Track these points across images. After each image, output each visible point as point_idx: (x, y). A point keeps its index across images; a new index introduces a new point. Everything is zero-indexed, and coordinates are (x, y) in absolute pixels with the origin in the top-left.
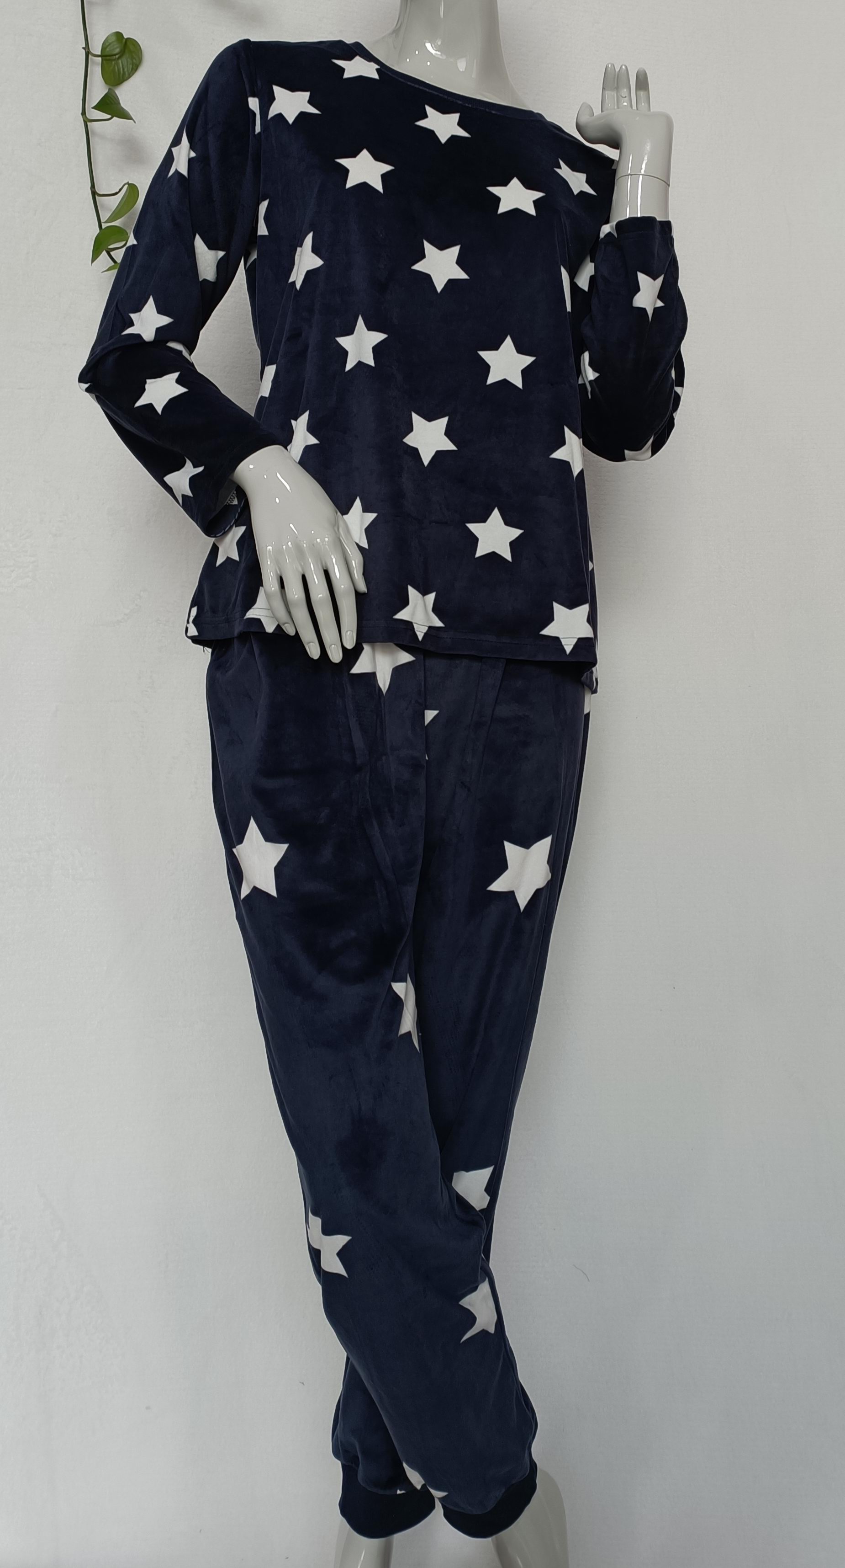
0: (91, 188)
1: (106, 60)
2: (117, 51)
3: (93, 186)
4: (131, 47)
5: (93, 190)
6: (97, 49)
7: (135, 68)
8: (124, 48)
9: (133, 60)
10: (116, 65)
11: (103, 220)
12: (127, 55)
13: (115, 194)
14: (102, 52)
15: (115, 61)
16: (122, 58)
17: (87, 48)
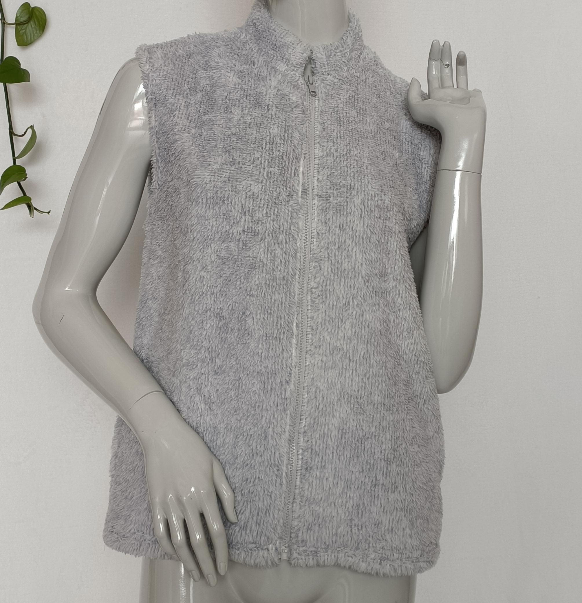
0: (9, 129)
1: (19, 26)
2: (26, 18)
3: (11, 128)
4: (37, 13)
5: (11, 130)
6: (11, 19)
7: (41, 32)
8: (32, 16)
9: (41, 23)
10: (28, 30)
11: (16, 156)
12: (36, 20)
13: (23, 135)
14: (16, 20)
15: (26, 25)
16: (32, 22)
17: (3, 19)
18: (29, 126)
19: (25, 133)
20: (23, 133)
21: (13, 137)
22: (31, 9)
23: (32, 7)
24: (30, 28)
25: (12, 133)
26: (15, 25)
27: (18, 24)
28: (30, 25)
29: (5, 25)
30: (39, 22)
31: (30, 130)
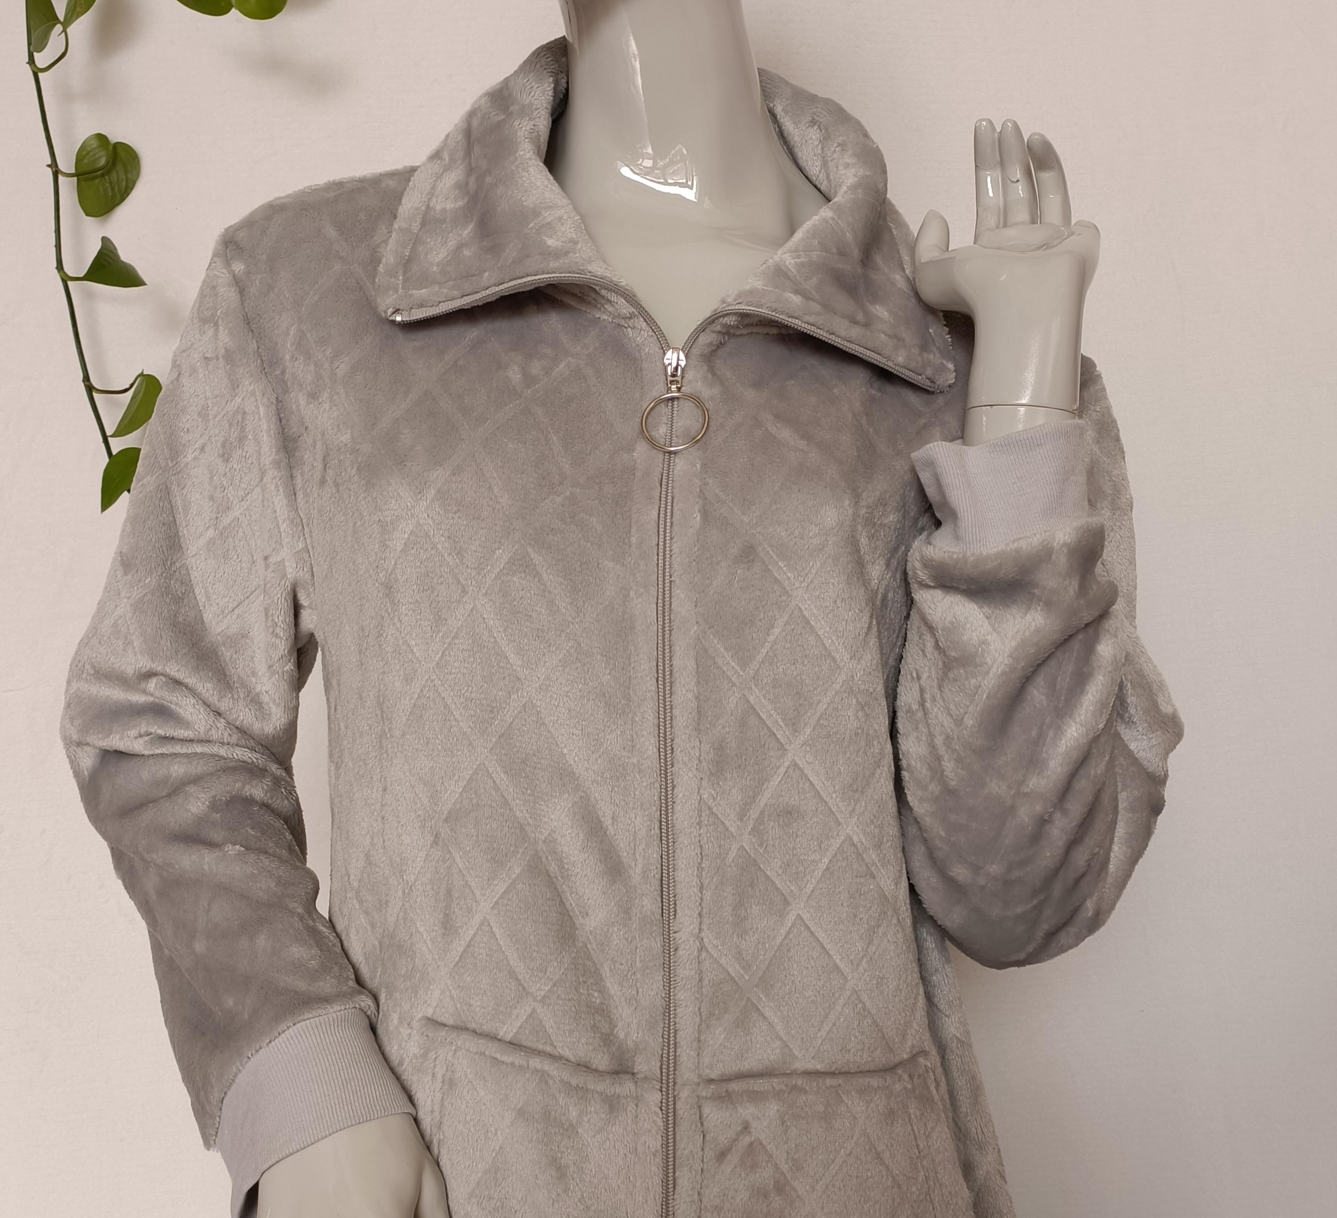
0: (84, 381)
1: (85, 179)
2: (100, 163)
3: (86, 378)
5: (87, 382)
6: (69, 164)
11: (109, 432)
13: (125, 391)
17: (54, 165)
18: (140, 372)
20: (128, 386)
21: (95, 395)
22: (110, 145)
23: (112, 139)
24: (112, 181)
25: (90, 389)
26: (76, 177)
27: (84, 174)
28: (106, 178)
29: (60, 176)
30: (122, 171)
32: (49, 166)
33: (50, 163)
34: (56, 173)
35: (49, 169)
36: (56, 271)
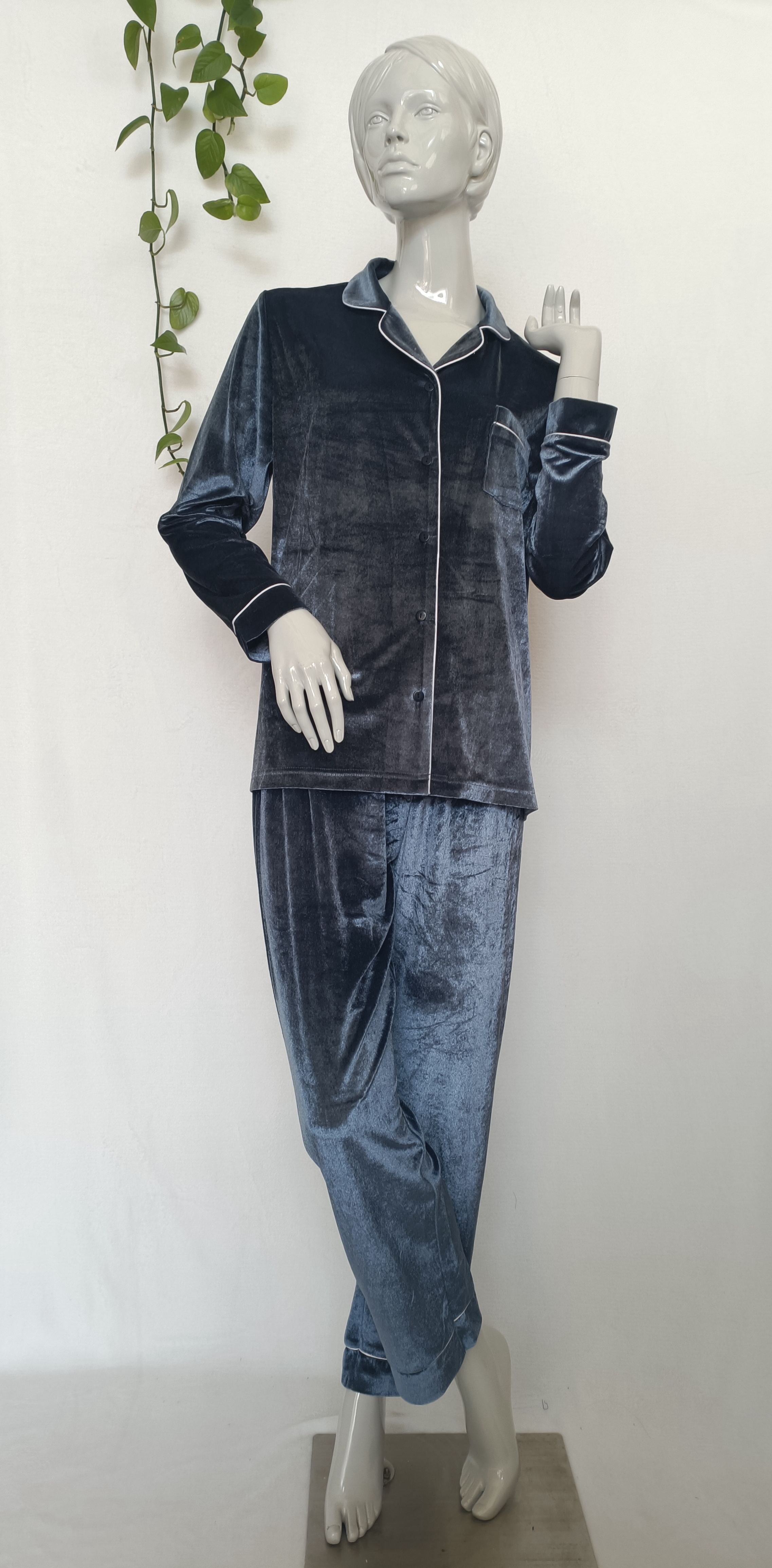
0: (162, 407)
1: (174, 310)
2: (180, 302)
3: (163, 405)
4: (191, 299)
6: (166, 302)
7: (193, 317)
8: (186, 301)
9: (193, 308)
10: (181, 314)
11: (169, 431)
12: (189, 305)
13: (177, 410)
14: (170, 304)
15: (179, 311)
16: (185, 308)
17: (158, 302)
18: (183, 400)
19: (179, 407)
20: (177, 407)
21: (166, 413)
22: (185, 294)
23: (186, 291)
24: (185, 311)
25: (164, 411)
26: (169, 309)
27: (173, 307)
28: (183, 310)
29: (161, 308)
30: (191, 307)
31: (184, 405)
32: (156, 302)
33: (156, 301)
34: (159, 306)
35: (156, 304)
36: (154, 353)
